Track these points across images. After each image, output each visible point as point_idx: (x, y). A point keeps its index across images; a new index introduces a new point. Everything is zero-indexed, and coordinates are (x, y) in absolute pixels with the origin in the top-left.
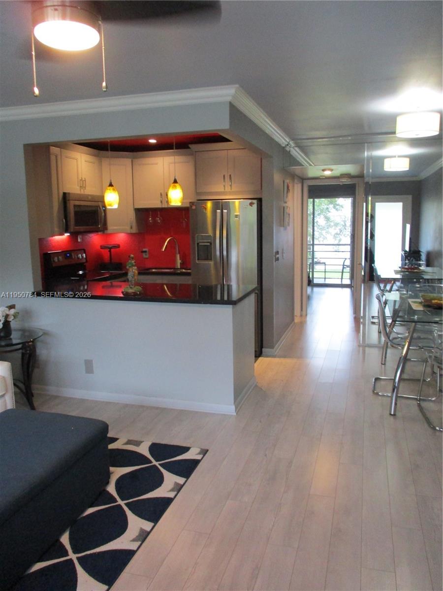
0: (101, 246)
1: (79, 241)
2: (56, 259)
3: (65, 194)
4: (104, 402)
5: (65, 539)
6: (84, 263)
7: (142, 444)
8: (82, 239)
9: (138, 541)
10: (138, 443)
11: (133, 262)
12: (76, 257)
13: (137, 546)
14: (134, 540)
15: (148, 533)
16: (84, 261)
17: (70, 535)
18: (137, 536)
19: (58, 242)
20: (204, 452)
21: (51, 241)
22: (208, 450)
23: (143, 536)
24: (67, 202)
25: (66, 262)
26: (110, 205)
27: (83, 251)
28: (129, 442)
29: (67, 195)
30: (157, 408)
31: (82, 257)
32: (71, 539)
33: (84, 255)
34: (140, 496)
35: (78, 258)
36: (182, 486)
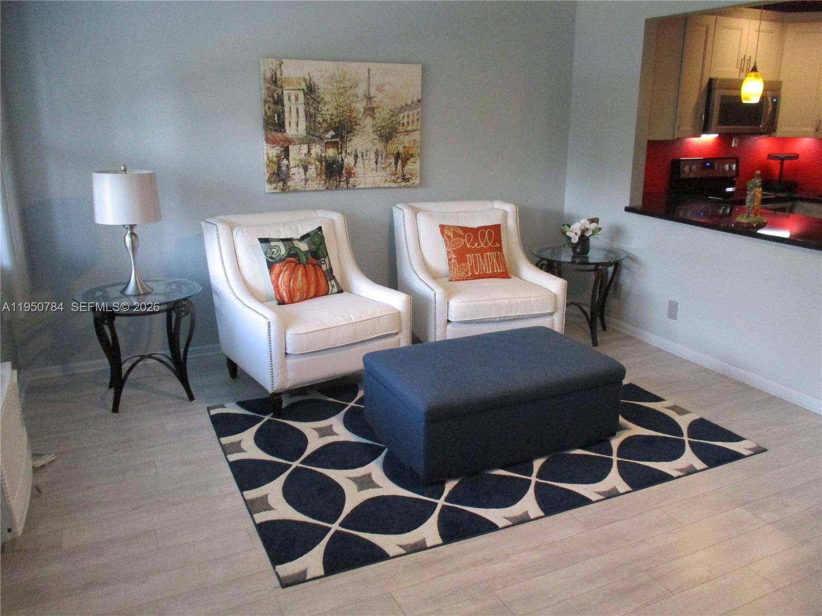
0: (769, 155)
1: (733, 145)
2: (687, 169)
3: (711, 81)
4: (681, 358)
5: (538, 464)
6: (733, 177)
7: (687, 416)
8: (740, 144)
9: (602, 495)
10: (681, 412)
11: (758, 181)
12: (721, 167)
13: (597, 499)
14: (599, 493)
15: (619, 494)
16: (734, 174)
17: (545, 462)
18: (605, 492)
19: (698, 145)
20: (759, 450)
21: (687, 144)
22: (766, 450)
23: (612, 494)
24: (713, 91)
25: (705, 174)
26: (747, 99)
27: (735, 161)
28: (674, 408)
29: (714, 82)
30: (744, 384)
31: (730, 168)
32: (543, 467)
33: (734, 166)
34: (640, 460)
35: (724, 170)
36: (696, 471)
